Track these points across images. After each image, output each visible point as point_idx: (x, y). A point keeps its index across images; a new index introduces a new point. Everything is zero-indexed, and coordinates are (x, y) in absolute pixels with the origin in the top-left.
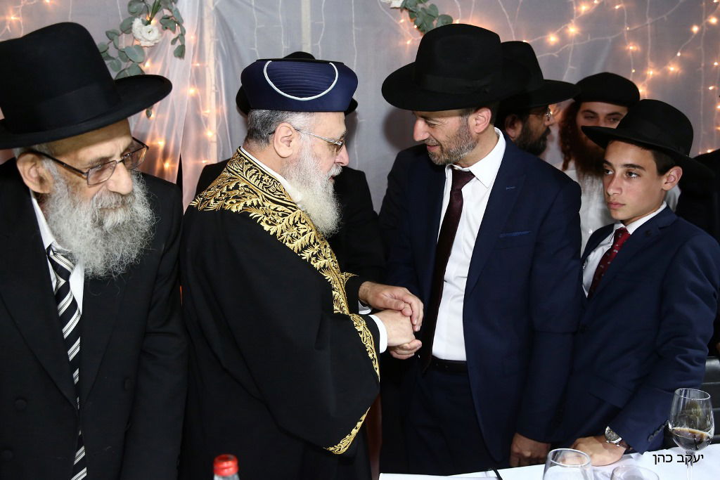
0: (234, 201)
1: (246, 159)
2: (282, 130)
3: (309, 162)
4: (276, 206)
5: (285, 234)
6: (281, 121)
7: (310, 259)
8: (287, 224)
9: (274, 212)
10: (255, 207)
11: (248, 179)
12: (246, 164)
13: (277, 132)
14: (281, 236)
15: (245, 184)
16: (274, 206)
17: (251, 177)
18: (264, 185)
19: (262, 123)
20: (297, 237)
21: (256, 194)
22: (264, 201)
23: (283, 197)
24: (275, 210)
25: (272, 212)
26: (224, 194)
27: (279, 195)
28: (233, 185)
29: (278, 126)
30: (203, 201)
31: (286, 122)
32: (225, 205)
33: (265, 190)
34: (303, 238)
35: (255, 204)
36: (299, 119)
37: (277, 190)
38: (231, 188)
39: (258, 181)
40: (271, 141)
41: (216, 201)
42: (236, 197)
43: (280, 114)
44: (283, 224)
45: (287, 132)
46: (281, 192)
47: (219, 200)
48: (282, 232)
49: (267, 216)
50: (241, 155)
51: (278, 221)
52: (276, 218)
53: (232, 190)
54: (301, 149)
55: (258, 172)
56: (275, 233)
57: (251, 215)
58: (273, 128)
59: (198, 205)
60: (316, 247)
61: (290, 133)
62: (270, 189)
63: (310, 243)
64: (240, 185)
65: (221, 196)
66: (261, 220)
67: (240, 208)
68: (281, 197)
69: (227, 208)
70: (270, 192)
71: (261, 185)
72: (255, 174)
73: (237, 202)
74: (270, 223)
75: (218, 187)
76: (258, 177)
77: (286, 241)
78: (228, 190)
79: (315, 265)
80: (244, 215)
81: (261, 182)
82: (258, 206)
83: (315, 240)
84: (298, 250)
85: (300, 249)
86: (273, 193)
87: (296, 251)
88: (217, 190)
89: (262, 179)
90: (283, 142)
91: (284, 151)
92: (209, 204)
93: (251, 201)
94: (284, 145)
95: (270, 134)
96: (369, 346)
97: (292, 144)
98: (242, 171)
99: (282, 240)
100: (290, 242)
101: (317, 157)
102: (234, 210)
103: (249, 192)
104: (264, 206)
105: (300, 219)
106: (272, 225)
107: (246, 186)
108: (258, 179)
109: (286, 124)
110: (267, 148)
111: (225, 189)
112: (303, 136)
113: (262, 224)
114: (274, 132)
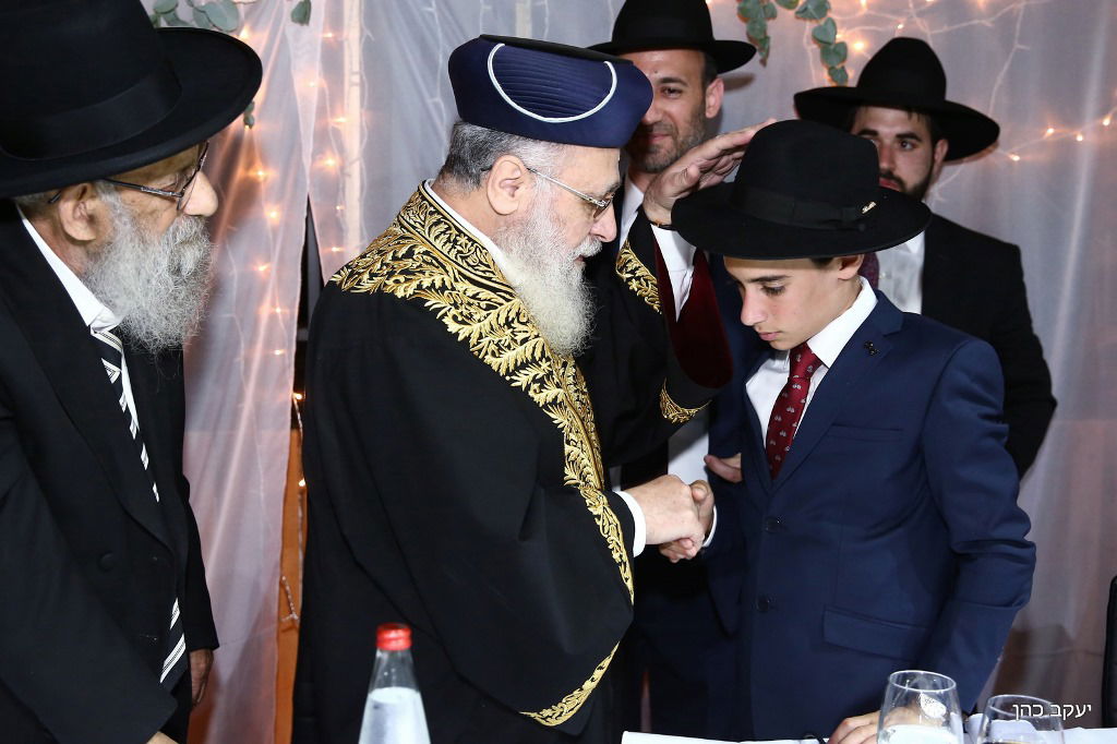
0: (402, 278)
1: (431, 205)
2: (505, 167)
3: (544, 229)
4: (478, 289)
5: (485, 341)
6: (506, 151)
7: (528, 387)
8: (494, 323)
9: (472, 301)
10: (437, 291)
11: (432, 240)
12: (431, 213)
13: (494, 169)
14: (479, 343)
15: (425, 249)
16: (473, 290)
17: (437, 237)
18: (459, 252)
19: (472, 150)
20: (509, 347)
21: (444, 267)
22: (456, 280)
23: (491, 275)
24: (474, 297)
25: (466, 299)
26: (387, 265)
27: (484, 272)
28: (404, 250)
29: (496, 159)
30: (351, 275)
31: (513, 154)
32: (385, 285)
33: (459, 261)
34: (520, 349)
35: (438, 284)
36: (536, 153)
37: (481, 262)
38: (400, 255)
39: (449, 245)
40: (483, 183)
41: (372, 276)
42: (405, 272)
43: (507, 139)
44: (486, 322)
45: (514, 171)
46: (488, 266)
47: (376, 275)
48: (481, 337)
49: (457, 308)
50: (424, 199)
51: (476, 317)
52: (472, 310)
53: (400, 259)
54: (534, 204)
55: (449, 228)
56: (468, 339)
57: (427, 304)
58: (490, 160)
59: (341, 282)
60: (544, 365)
61: (518, 174)
62: (469, 260)
63: (534, 358)
64: (417, 250)
65: (381, 269)
66: (445, 314)
67: (410, 291)
68: (488, 275)
69: (388, 290)
70: (469, 265)
71: (454, 252)
72: (444, 233)
73: (407, 280)
74: (460, 319)
75: (379, 252)
76: (449, 238)
77: (486, 353)
78: (395, 258)
79: (536, 398)
80: (416, 303)
81: (453, 247)
82: (443, 288)
83: (543, 352)
84: (508, 369)
85: (512, 368)
86: (473, 267)
87: (502, 372)
88: (376, 257)
89: (455, 241)
90: (503, 188)
91: (503, 202)
92: (360, 280)
93: (430, 280)
94: (505, 193)
95: (483, 170)
96: (614, 538)
97: (518, 192)
98: (423, 226)
99: (480, 351)
100: (493, 354)
101: (558, 221)
102: (400, 294)
103: (431, 264)
104: (453, 289)
105: (518, 314)
106: (463, 322)
107: (427, 253)
108: (449, 240)
109: (511, 158)
110: (475, 193)
111: (390, 256)
112: (539, 181)
113: (445, 320)
114: (490, 168)
